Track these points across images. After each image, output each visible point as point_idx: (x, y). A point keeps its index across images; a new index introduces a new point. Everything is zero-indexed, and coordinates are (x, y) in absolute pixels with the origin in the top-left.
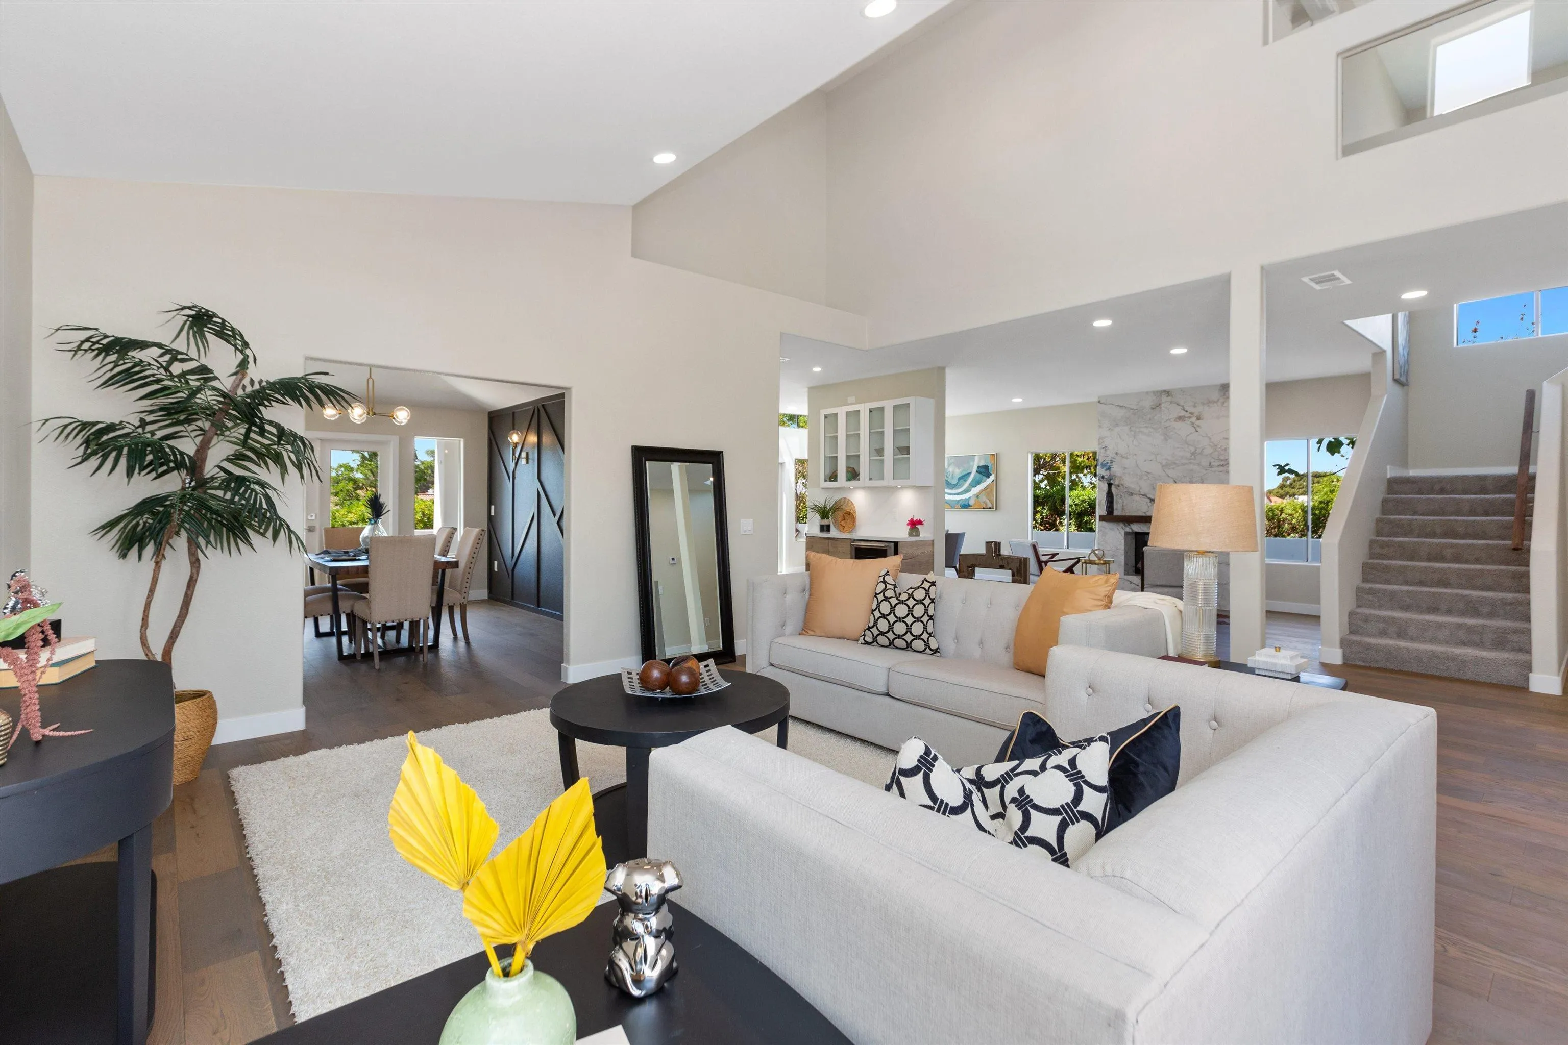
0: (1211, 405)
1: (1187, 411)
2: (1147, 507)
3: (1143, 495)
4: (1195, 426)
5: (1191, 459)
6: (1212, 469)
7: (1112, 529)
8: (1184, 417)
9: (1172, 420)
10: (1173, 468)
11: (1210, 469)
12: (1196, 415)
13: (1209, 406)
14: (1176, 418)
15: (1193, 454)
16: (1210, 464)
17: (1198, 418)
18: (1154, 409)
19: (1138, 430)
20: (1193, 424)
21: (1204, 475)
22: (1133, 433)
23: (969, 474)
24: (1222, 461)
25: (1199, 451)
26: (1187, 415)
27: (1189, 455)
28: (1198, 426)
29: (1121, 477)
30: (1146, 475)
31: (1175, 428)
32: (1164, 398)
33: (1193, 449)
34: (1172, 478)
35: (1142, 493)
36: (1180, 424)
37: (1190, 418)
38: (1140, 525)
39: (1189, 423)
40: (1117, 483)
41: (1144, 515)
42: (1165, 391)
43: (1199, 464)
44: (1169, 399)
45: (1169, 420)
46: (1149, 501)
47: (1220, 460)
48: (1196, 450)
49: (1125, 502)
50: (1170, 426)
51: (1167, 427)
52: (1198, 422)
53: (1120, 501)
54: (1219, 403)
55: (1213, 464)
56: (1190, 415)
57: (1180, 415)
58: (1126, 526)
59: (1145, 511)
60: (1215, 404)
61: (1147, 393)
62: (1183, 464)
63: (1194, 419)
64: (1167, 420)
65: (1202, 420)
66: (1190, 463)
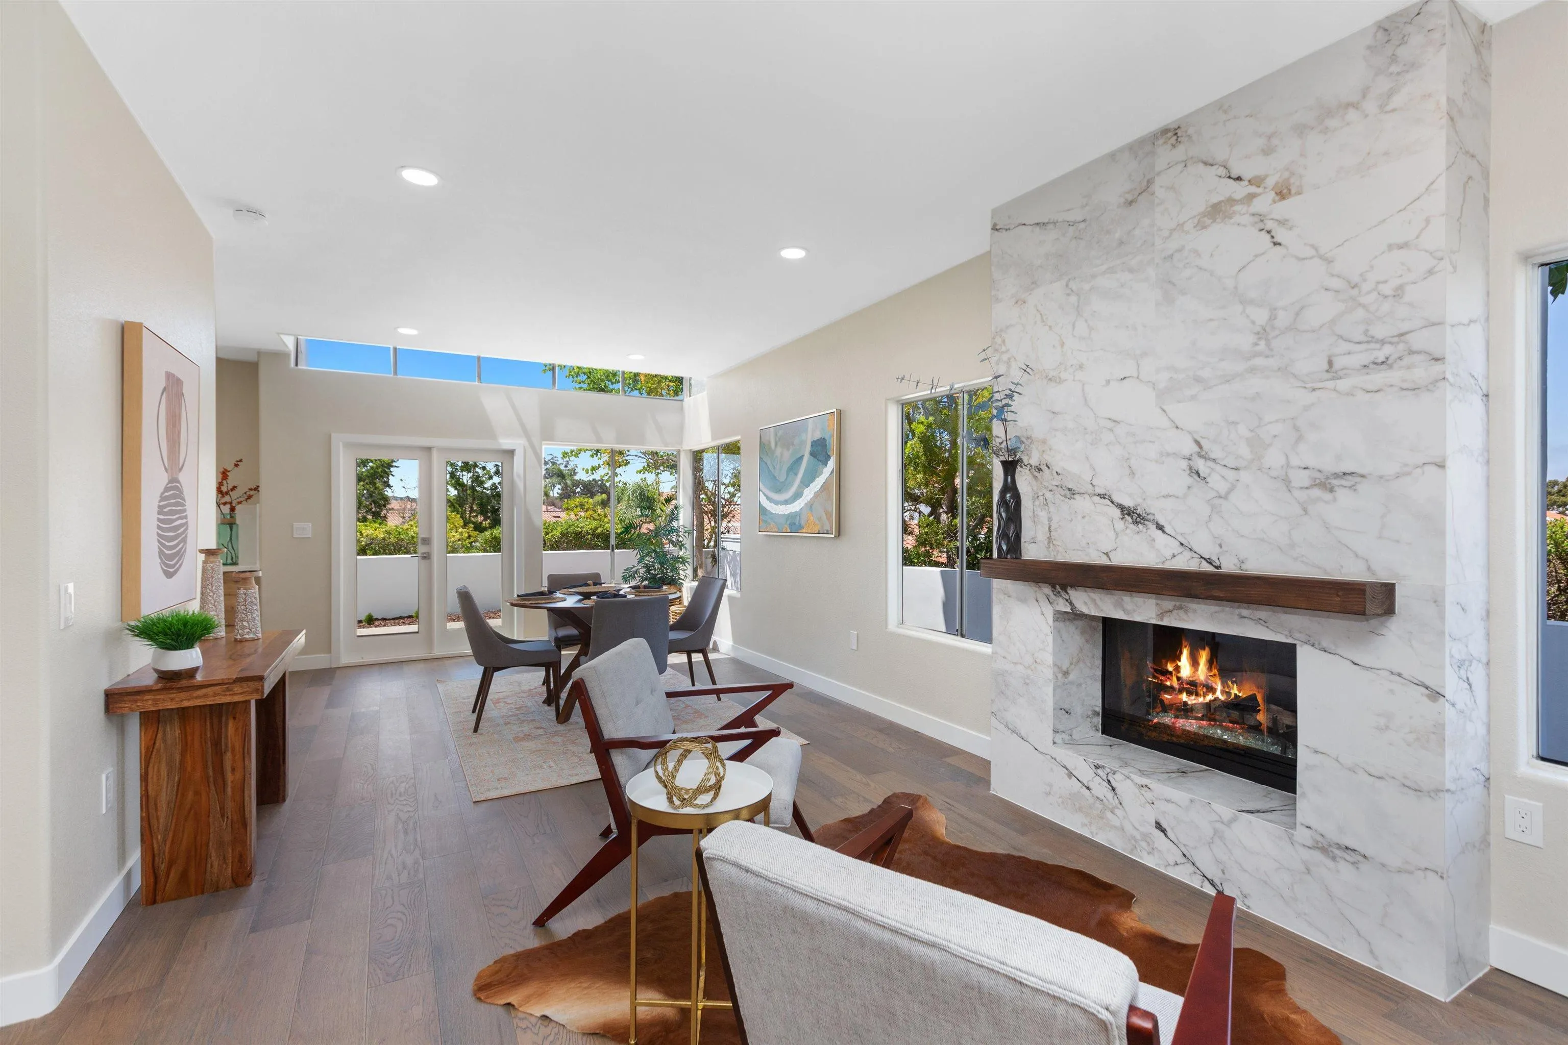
0: (1332, 123)
1: (1239, 179)
2: (1112, 535)
3: (1102, 496)
4: (1269, 225)
5: (1256, 355)
6: (1343, 385)
7: (1023, 600)
8: (1231, 201)
9: (1189, 226)
10: (1193, 398)
11: (1330, 384)
12: (1270, 182)
13: (1325, 131)
14: (1204, 214)
15: (1262, 334)
16: (1330, 363)
17: (1282, 193)
18: (1131, 203)
19: (1087, 287)
20: (1260, 218)
21: (1306, 408)
22: (1073, 299)
23: (802, 457)
24: (1383, 342)
25: (1283, 319)
26: (1239, 190)
27: (1245, 341)
28: (1282, 223)
29: (1044, 442)
30: (1111, 430)
31: (1197, 253)
32: (1165, 155)
33: (1261, 316)
34: (1190, 433)
35: (1099, 490)
36: (1218, 232)
37: (1251, 197)
38: (1092, 595)
39: (1246, 219)
40: (1034, 462)
41: (1104, 561)
42: (1165, 131)
43: (1285, 371)
44: (1180, 152)
45: (1181, 226)
46: (1117, 512)
47: (1372, 340)
48: (1273, 318)
49: (1055, 519)
50: (1180, 250)
51: (1171, 257)
52: (1283, 209)
53: (1043, 515)
54: (1370, 106)
55: (1339, 363)
56: (1253, 189)
57: (1215, 199)
58: (1058, 594)
59: (1107, 547)
60: (1352, 115)
61: (1112, 156)
62: (1227, 380)
63: (1264, 203)
64: (1172, 231)
65: (1299, 193)
66: (1252, 370)
